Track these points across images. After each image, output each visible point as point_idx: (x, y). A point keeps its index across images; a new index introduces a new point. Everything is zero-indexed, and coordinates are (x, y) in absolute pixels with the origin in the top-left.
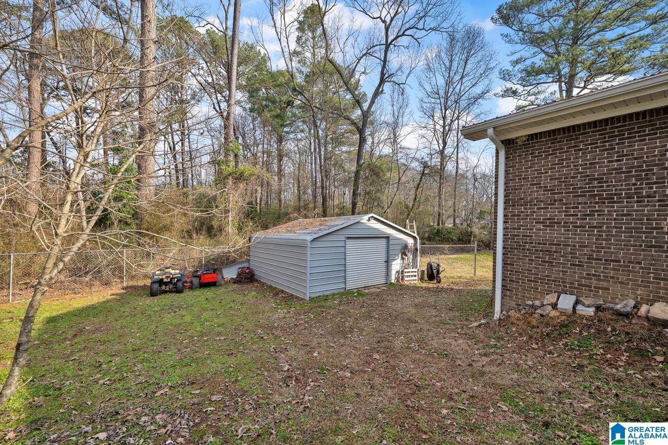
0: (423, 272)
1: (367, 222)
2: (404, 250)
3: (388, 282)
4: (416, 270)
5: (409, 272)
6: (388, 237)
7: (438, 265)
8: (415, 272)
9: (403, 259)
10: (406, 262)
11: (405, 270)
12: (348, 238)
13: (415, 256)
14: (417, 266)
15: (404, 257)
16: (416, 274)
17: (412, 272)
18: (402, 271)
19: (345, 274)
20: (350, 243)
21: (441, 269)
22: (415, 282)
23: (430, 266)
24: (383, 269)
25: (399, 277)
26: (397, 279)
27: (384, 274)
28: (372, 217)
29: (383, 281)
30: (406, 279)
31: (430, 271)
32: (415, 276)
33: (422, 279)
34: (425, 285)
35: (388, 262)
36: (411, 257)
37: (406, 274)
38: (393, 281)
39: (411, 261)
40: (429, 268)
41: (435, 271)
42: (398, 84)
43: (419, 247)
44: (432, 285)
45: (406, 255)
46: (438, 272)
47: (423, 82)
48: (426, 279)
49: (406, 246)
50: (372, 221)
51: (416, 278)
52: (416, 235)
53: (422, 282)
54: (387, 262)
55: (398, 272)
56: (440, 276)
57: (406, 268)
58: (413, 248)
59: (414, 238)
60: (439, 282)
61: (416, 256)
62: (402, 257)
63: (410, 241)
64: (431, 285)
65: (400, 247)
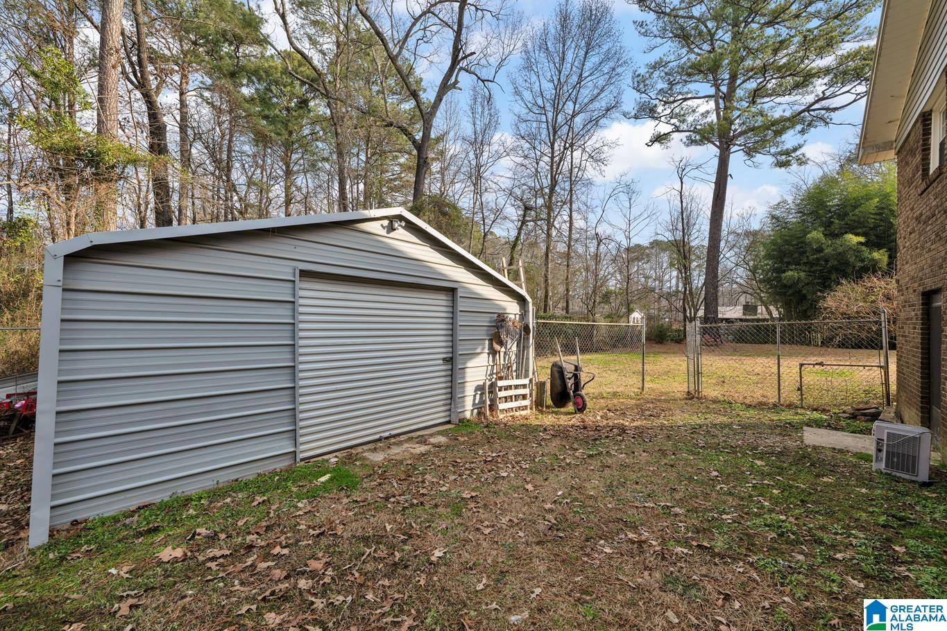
0: (541, 385)
1: (384, 232)
2: (497, 330)
3: (455, 419)
4: (526, 381)
5: (508, 388)
6: (452, 291)
7: (577, 368)
8: (524, 386)
9: (493, 352)
10: (501, 360)
11: (500, 383)
12: (305, 274)
13: (522, 348)
14: (527, 371)
15: (497, 347)
16: (526, 391)
17: (517, 387)
18: (493, 386)
19: (294, 402)
20: (313, 297)
21: (584, 377)
22: (524, 413)
23: (558, 371)
24: (439, 382)
25: (482, 402)
26: (479, 408)
27: (441, 396)
28: (400, 218)
29: (440, 417)
30: (502, 406)
31: (558, 382)
32: (524, 397)
33: (539, 404)
34: (549, 420)
35: (453, 364)
36: (514, 348)
37: (502, 394)
38: (468, 415)
39: (513, 357)
40: (557, 375)
41: (570, 383)
42: (483, 81)
43: (532, 322)
44: (565, 418)
45: (501, 343)
46: (577, 386)
47: (520, 89)
48: (549, 402)
49: (500, 320)
50: (401, 232)
51: (527, 402)
52: (523, 292)
53: (541, 412)
54: (450, 361)
55: (480, 388)
56: (583, 392)
57: (501, 378)
58: (518, 325)
59: (521, 300)
60: (581, 408)
61: (526, 347)
62: (491, 347)
63: (512, 308)
64: (564, 420)
65: (485, 321)
